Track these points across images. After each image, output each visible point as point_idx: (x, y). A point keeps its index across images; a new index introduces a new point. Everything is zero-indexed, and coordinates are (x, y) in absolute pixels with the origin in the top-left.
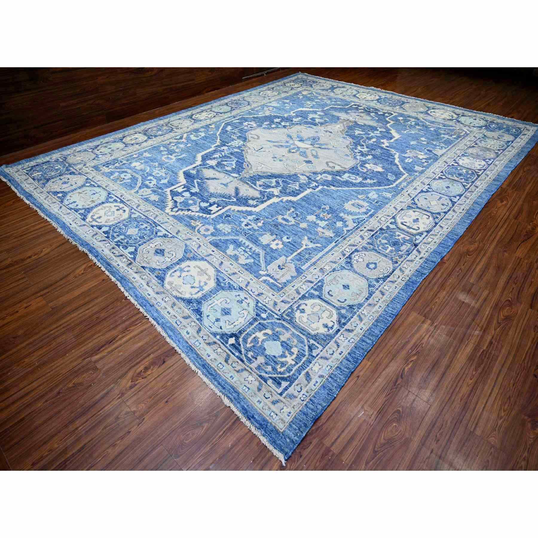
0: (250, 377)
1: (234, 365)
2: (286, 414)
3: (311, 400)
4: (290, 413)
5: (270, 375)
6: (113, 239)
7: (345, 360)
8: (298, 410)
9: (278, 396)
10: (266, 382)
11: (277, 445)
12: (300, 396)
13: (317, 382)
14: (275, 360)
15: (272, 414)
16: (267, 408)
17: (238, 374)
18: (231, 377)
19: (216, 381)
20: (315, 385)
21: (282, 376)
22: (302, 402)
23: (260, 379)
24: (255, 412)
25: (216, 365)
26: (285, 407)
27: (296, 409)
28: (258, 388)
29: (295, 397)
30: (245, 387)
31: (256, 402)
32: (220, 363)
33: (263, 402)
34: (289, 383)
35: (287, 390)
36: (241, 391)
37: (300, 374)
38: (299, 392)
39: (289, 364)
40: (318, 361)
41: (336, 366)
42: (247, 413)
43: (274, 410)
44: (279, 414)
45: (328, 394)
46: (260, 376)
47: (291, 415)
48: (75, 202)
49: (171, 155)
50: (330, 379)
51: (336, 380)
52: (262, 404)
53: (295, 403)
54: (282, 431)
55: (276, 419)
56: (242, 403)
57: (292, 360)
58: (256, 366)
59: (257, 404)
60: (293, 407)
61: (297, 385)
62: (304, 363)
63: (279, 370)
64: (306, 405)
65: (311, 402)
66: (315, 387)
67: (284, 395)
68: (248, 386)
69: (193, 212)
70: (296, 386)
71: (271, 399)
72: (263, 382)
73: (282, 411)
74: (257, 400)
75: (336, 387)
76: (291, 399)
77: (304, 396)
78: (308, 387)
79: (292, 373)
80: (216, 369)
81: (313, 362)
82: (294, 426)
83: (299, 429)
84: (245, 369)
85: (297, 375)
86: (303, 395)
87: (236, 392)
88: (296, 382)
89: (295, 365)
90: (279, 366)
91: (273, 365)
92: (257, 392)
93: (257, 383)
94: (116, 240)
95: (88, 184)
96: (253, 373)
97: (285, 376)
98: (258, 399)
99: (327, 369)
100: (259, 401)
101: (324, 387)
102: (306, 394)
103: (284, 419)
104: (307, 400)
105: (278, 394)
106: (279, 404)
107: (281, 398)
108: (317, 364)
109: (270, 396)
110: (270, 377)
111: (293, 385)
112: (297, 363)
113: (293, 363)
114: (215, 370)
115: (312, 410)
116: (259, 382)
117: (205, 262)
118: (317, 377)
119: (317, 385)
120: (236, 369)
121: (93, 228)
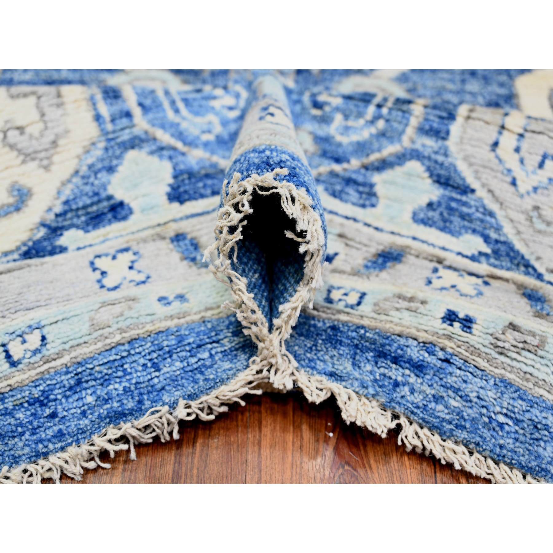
121: (63, 250)
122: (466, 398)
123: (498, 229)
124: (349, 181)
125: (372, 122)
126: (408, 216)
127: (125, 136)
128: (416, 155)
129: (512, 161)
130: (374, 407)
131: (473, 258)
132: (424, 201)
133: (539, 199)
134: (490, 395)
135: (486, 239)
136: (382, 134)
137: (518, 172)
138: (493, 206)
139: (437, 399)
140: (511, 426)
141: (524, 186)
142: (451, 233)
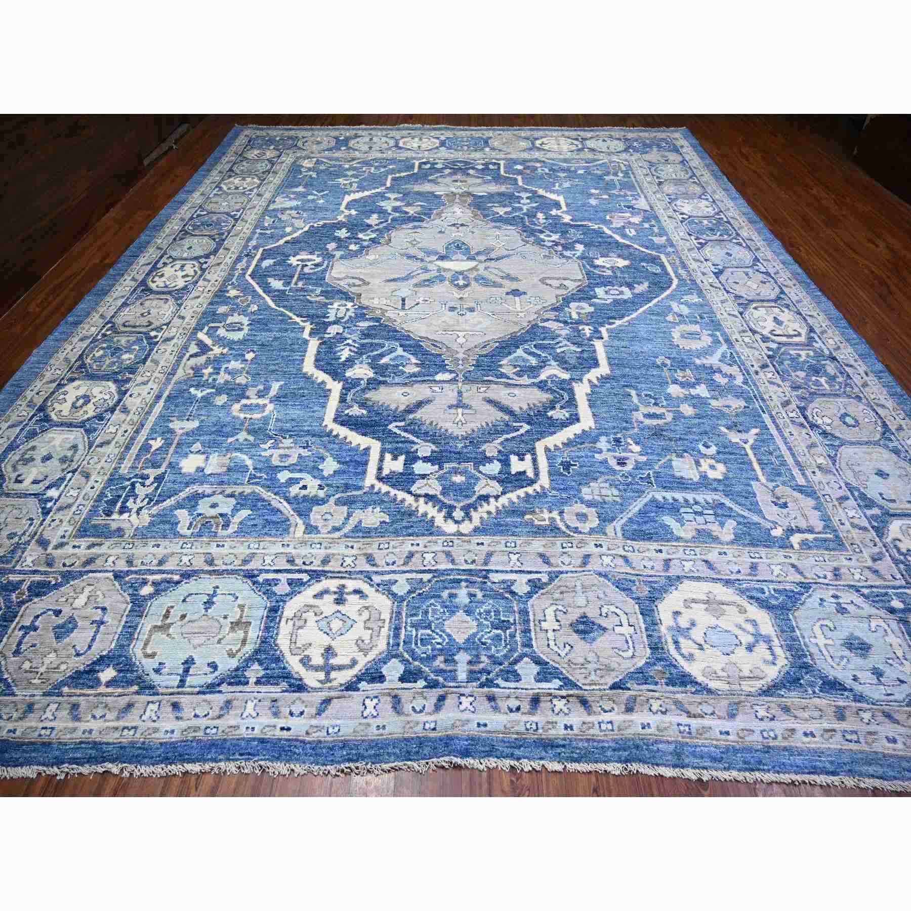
6: (454, 679)
48: (189, 663)
49: (244, 396)
69: (497, 497)
94: (462, 676)
95: (147, 590)
117: (686, 582)
121: (358, 690)
122: (579, 749)
123: (562, 673)
124: (508, 672)
125: (505, 647)
126: (533, 680)
127: (394, 653)
128: (526, 655)
129: (556, 649)
130: (556, 764)
131: (559, 689)
132: (535, 672)
133: (569, 657)
134: (586, 744)
135: (559, 679)
136: (511, 650)
137: (559, 652)
138: (557, 666)
139: (572, 752)
140: (596, 751)
141: (563, 654)
142: (549, 682)
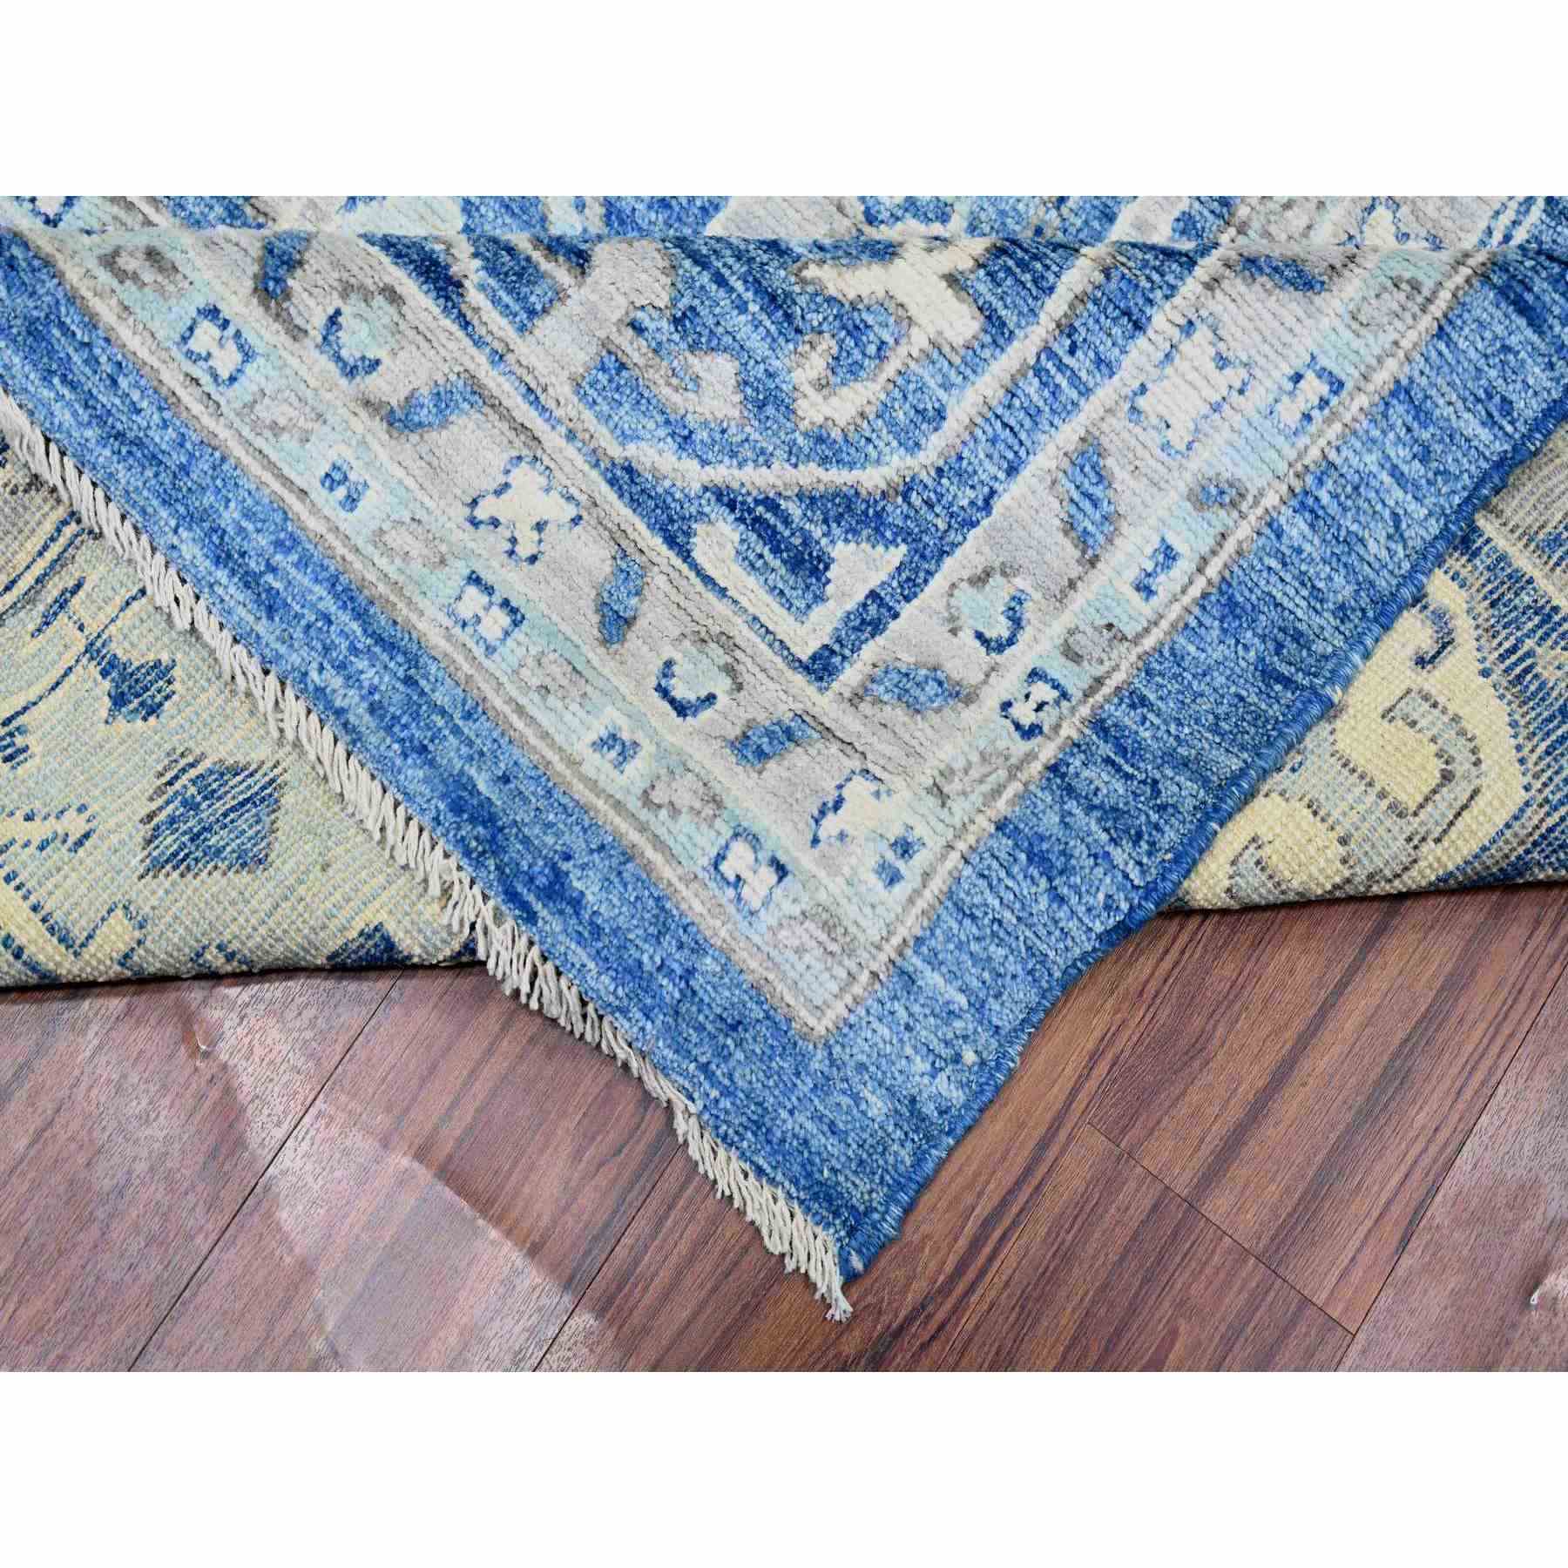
0: (525, 479)
1: (356, 339)
2: (865, 859)
3: (1099, 725)
4: (905, 848)
5: (723, 473)
7: (1485, 304)
8: (984, 824)
9: (799, 680)
10: (678, 541)
11: (777, 1147)
12: (1008, 683)
13: (1168, 555)
14: (779, 277)
15: (739, 859)
16: (684, 792)
17: (409, 446)
18: (331, 480)
19: (191, 518)
20: (1145, 590)
21: (838, 477)
22: (1021, 747)
23: (620, 511)
24: (578, 844)
25: (168, 332)
26: (858, 789)
27: (960, 809)
28: (602, 606)
29: (959, 694)
30: (474, 600)
31: (581, 747)
32: (212, 313)
33: (647, 748)
34: (899, 553)
35: (877, 627)
36: (436, 640)
37: (1012, 471)
38: (1000, 646)
39: (919, 340)
40: (1217, 304)
41: (1382, 378)
42: (494, 846)
43: (763, 818)
44: (802, 859)
45: (1269, 675)
46: (625, 478)
47: (911, 869)
50: (1297, 528)
51: (1351, 542)
52: (637, 770)
53: (949, 752)
54: (821, 1026)
55: (768, 918)
56: (450, 753)
57: (952, 280)
58: (581, 357)
59: (598, 765)
60: (937, 791)
61: (980, 580)
62: (1067, 329)
63: (813, 410)
64: (1053, 768)
65: (1106, 749)
66: (1146, 609)
67: (851, 675)
68: (512, 581)
70: (965, 594)
71: (728, 716)
72: (654, 543)
73: (831, 824)
74: (599, 730)
75: (1342, 611)
76: (916, 709)
77: (1043, 691)
78: (1078, 600)
79: (935, 447)
80: (172, 379)
81: (1162, 319)
82: (932, 979)
83: (979, 1007)
84: (477, 393)
85: (990, 470)
86: (1035, 675)
87: (391, 647)
88: (971, 552)
89: (971, 361)
90: (817, 364)
91: (756, 343)
92: (595, 654)
93: (594, 557)
96: (553, 439)
97: (871, 479)
98: (610, 717)
99: (1289, 413)
100: (610, 741)
101: (1231, 608)
102: (1058, 668)
103: (849, 912)
104: (1068, 731)
105: (796, 663)
106: (797, 757)
107: (824, 703)
108: (1198, 348)
109: (721, 686)
110: (727, 499)
111: (938, 583)
112: (997, 330)
113: (962, 323)
114: (167, 402)
115: (1111, 814)
116: (617, 538)
118: (1174, 497)
119: (1166, 584)
120: (375, 384)
